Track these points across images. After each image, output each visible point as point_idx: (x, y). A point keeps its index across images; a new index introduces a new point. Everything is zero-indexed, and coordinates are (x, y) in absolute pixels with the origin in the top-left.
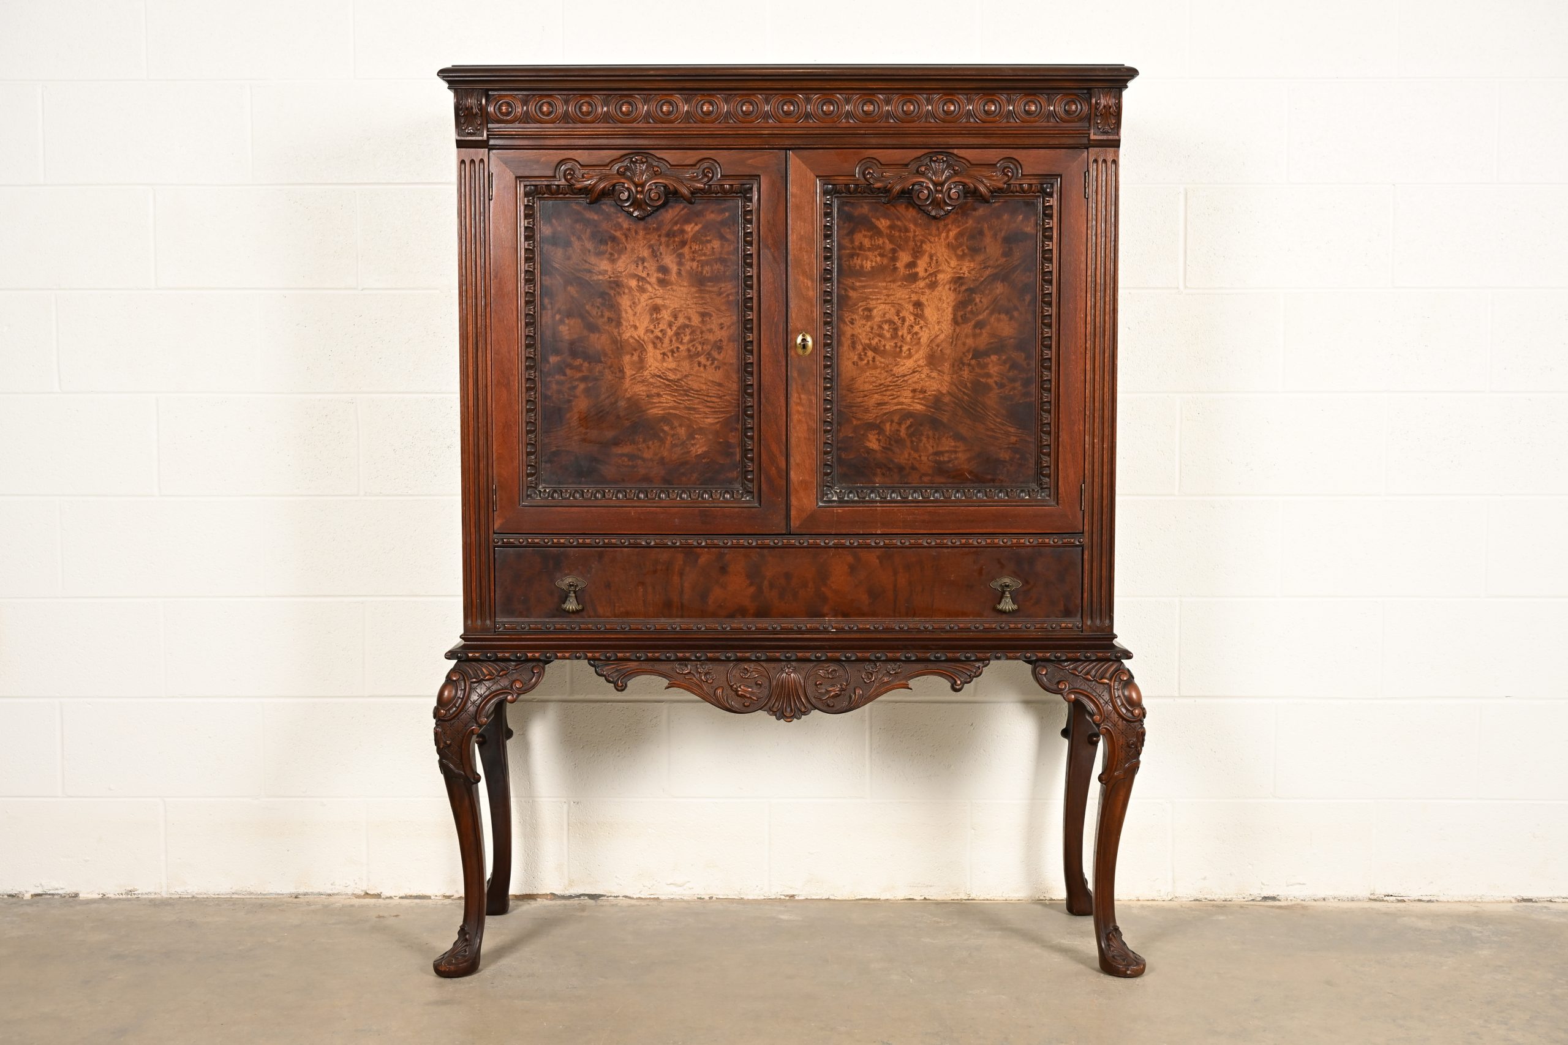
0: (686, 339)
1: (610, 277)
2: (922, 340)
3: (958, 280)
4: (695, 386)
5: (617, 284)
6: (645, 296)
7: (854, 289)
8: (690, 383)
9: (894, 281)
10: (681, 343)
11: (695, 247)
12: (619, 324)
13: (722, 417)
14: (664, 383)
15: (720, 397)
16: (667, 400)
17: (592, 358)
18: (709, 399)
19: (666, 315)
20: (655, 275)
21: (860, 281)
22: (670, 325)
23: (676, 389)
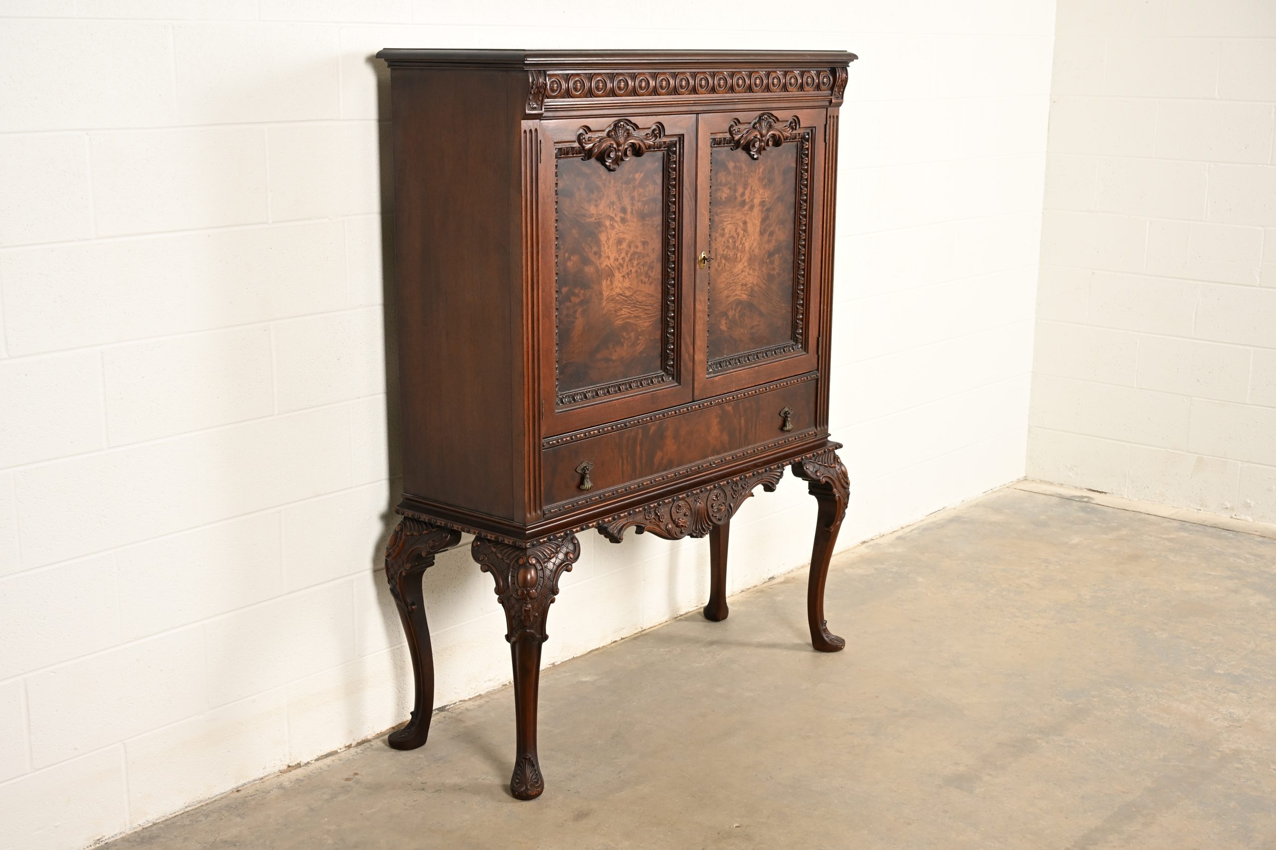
0: (635, 263)
1: (595, 219)
2: (746, 248)
3: (762, 203)
4: (640, 299)
5: (599, 224)
6: (614, 232)
7: (717, 215)
8: (637, 297)
9: (735, 207)
10: (633, 266)
11: (641, 190)
12: (600, 256)
13: (652, 321)
14: (624, 299)
15: (652, 306)
16: (625, 312)
17: (585, 286)
18: (646, 308)
19: (624, 245)
20: (619, 215)
21: (720, 209)
22: (627, 254)
23: (630, 303)
